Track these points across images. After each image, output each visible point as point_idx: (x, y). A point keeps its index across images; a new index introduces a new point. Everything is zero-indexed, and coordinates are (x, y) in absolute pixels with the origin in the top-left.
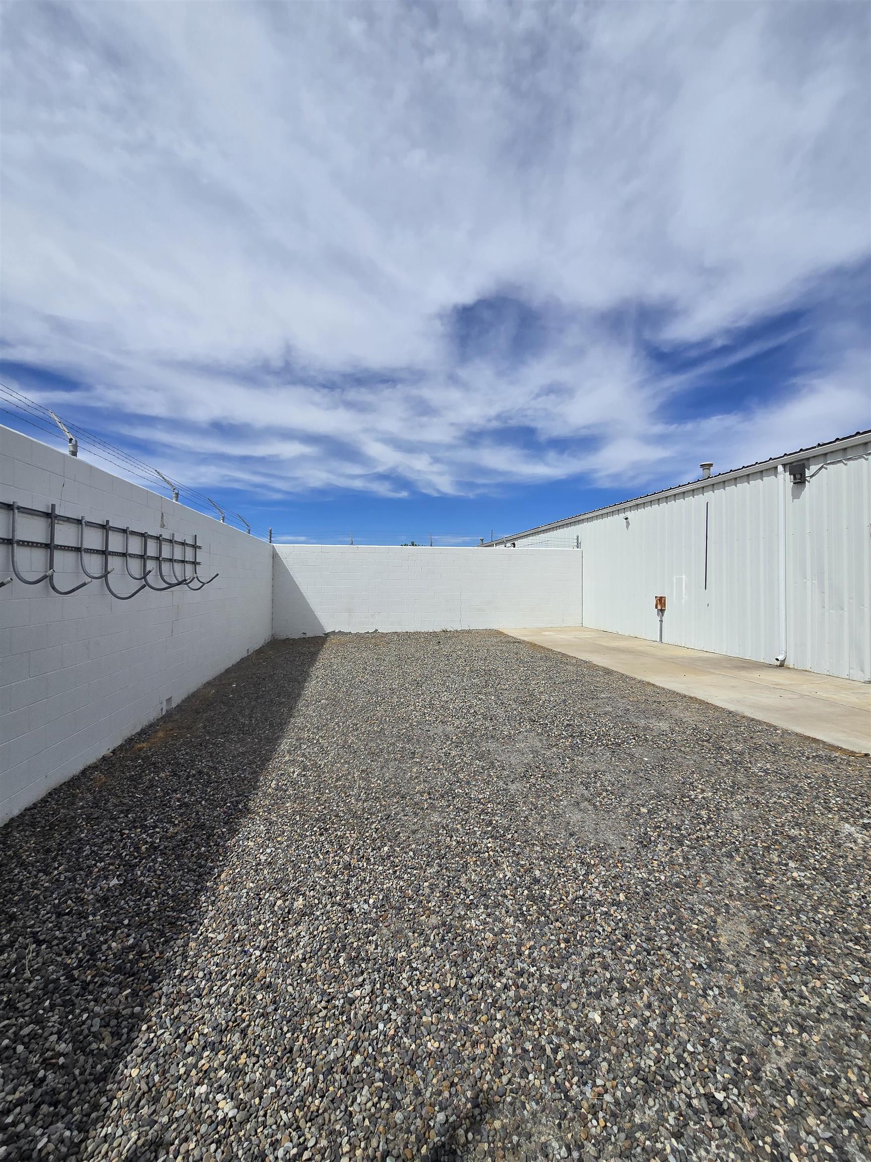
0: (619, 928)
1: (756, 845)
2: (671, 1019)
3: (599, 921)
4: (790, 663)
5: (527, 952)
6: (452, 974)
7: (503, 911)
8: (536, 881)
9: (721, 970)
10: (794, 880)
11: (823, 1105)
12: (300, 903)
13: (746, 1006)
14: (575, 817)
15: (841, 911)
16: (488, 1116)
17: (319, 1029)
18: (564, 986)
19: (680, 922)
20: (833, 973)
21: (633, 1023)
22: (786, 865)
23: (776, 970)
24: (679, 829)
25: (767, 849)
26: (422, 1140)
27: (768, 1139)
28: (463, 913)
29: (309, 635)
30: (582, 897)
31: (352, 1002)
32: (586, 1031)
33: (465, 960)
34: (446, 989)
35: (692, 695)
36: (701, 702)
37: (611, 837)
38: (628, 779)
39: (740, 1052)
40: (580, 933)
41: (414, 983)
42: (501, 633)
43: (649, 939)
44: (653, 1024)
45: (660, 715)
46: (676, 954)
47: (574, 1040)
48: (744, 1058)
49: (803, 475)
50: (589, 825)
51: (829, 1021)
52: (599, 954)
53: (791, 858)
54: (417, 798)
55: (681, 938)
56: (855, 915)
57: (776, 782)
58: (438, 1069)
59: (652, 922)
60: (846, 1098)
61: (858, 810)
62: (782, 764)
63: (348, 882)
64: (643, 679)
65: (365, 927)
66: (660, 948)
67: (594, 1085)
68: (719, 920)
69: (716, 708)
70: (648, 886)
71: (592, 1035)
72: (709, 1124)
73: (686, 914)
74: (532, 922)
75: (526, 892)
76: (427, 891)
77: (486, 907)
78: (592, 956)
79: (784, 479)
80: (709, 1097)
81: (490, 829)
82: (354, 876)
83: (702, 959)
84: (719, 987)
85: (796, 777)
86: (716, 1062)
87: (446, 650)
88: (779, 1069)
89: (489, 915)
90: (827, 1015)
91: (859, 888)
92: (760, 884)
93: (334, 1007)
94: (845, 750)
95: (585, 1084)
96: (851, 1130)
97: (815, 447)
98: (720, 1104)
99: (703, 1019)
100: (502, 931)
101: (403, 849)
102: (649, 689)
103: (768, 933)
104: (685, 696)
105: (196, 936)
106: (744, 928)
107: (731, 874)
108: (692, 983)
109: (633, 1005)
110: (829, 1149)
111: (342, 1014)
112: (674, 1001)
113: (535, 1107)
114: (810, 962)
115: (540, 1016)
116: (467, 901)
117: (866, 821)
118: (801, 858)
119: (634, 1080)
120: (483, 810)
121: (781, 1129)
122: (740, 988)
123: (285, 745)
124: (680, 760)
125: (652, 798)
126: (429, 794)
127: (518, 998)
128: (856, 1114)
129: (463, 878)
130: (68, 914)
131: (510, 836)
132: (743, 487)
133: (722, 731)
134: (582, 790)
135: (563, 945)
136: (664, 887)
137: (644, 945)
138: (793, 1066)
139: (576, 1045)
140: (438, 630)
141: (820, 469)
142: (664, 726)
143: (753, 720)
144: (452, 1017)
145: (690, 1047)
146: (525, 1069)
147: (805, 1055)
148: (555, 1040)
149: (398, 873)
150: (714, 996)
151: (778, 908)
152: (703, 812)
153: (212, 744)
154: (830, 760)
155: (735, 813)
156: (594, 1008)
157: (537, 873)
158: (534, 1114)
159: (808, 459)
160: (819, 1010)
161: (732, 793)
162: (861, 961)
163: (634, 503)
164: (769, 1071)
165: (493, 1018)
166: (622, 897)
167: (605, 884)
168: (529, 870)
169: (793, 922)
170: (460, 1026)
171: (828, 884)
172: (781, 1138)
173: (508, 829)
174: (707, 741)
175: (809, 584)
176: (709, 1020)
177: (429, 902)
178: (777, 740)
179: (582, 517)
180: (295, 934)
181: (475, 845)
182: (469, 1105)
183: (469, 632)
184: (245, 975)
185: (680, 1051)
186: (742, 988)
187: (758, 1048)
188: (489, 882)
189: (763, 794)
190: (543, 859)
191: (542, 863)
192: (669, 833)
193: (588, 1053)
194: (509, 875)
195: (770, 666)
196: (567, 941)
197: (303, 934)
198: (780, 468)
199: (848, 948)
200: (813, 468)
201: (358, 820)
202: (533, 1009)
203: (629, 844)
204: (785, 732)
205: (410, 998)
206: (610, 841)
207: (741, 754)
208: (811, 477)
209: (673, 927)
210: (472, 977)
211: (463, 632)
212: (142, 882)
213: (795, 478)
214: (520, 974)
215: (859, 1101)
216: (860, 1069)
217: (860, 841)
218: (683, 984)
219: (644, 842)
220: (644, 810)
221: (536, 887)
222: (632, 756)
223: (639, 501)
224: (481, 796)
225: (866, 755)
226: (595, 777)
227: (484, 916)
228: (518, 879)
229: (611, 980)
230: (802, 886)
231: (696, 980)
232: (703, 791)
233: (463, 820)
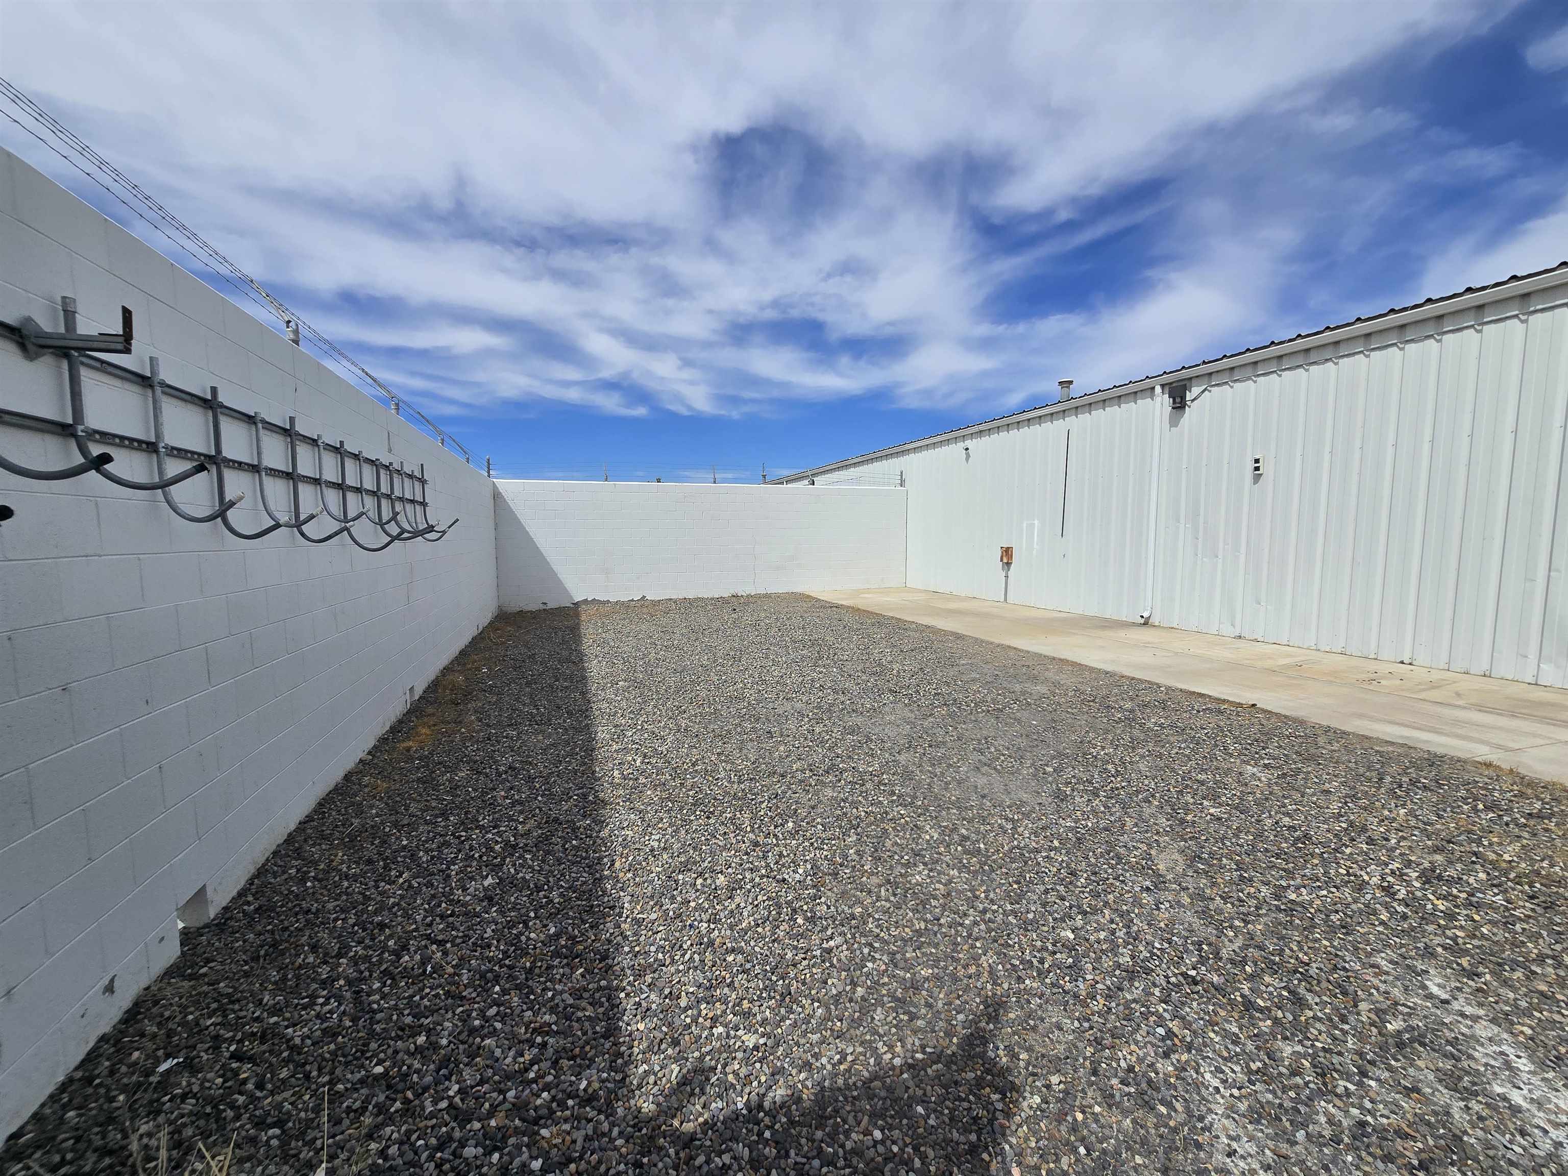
0: (1063, 868)
1: (1169, 790)
2: (1135, 928)
3: (1042, 864)
4: (1155, 620)
5: (983, 895)
6: (917, 919)
7: (944, 866)
8: (965, 838)
9: (1166, 889)
10: (1212, 815)
11: (1273, 968)
12: (721, 880)
13: (1196, 912)
14: (981, 781)
15: (1259, 835)
16: (1002, 1011)
17: (808, 976)
18: (1030, 916)
19: (1119, 857)
20: (1262, 882)
21: (1102, 935)
22: (1201, 804)
23: (1214, 884)
24: (1090, 782)
25: (1180, 792)
26: (949, 1034)
27: (1237, 994)
28: (903, 871)
29: (551, 605)
30: (1018, 847)
31: (829, 951)
32: (1063, 946)
33: (924, 907)
34: (917, 931)
35: (1062, 657)
36: (1074, 664)
37: (1025, 797)
38: (1023, 743)
39: (1200, 944)
40: (1028, 876)
41: (885, 930)
42: (809, 596)
43: (1095, 873)
44: (1121, 934)
45: (1034, 679)
46: (1123, 882)
47: (1055, 953)
48: (1204, 946)
49: (1183, 398)
50: (998, 787)
51: (1266, 915)
52: (1052, 889)
53: (1204, 798)
54: (799, 775)
55: (1123, 869)
56: (1272, 837)
57: (1172, 735)
58: (942, 988)
59: (1093, 860)
60: (1292, 961)
61: (1257, 753)
62: (1175, 718)
63: (765, 857)
64: (1002, 643)
65: (807, 892)
66: (1108, 879)
67: (1084, 979)
68: (1153, 852)
69: (1092, 669)
70: (1079, 832)
71: (1070, 948)
72: (1189, 991)
73: (1122, 851)
74: (975, 872)
75: (959, 848)
76: (855, 857)
77: (925, 864)
78: (1046, 892)
79: (1162, 402)
80: (1184, 975)
81: (895, 798)
82: (768, 852)
83: (1147, 883)
84: (1169, 901)
85: (1191, 729)
86: (1181, 952)
87: (748, 619)
88: (1234, 951)
89: (931, 870)
90: (1264, 911)
91: (1270, 816)
92: (1182, 821)
93: (814, 957)
94: (1232, 702)
95: (1077, 981)
96: (1300, 981)
97: (1199, 365)
98: (1193, 978)
99: (1162, 925)
100: (950, 881)
101: (808, 823)
102: (1011, 653)
103: (1199, 857)
104: (1054, 659)
105: (623, 919)
106: (1176, 856)
107: (1152, 815)
108: (1144, 901)
109: (1097, 922)
110: (1285, 993)
111: (823, 961)
112: (1133, 915)
113: (1039, 1001)
114: (1241, 875)
115: (1016, 940)
116: (903, 861)
117: (1266, 762)
118: (1214, 798)
119: (1117, 972)
120: (880, 782)
121: (1245, 987)
122: (1186, 900)
123: (602, 734)
124: (1070, 721)
125: (1053, 758)
126: (811, 770)
127: (989, 930)
128: (1300, 970)
129: (888, 843)
130: (451, 915)
131: (920, 803)
132: (1112, 411)
133: (1104, 692)
134: (976, 756)
135: (1015, 886)
136: (1094, 831)
137: (1093, 878)
138: (1245, 947)
139: (1058, 956)
140: (726, 595)
141: (1203, 392)
142: (1042, 689)
143: (1133, 679)
144: (933, 950)
145: (1157, 945)
146: (1019, 978)
147: (1252, 939)
148: (1038, 955)
149: (815, 844)
150: (1166, 909)
151: (1203, 838)
152: (1110, 767)
153: (504, 737)
154: (1220, 712)
155: (1141, 765)
156: (1063, 928)
157: (964, 831)
158: (1040, 1006)
159: (1191, 379)
160: (1258, 908)
161: (1133, 748)
162: (1284, 870)
163: (976, 429)
164: (1224, 953)
165: (973, 947)
166: (1056, 843)
167: (1036, 834)
168: (955, 829)
169: (1219, 848)
170: (946, 957)
171: (1243, 816)
172: (1247, 992)
173: (915, 797)
174: (1093, 701)
175: (1182, 526)
176: (1166, 925)
177: (863, 866)
178: (1162, 696)
179: (907, 447)
180: (734, 906)
181: (886, 813)
182: (982, 1007)
183: (767, 596)
184: (701, 944)
185: (1150, 948)
186: (1189, 900)
187: (1213, 939)
188: (917, 844)
189: (1163, 746)
190: (964, 819)
191: (965, 822)
192: (1082, 787)
193: (1071, 960)
194: (936, 836)
195: (1134, 624)
196: (1018, 882)
197: (743, 905)
198: (1158, 389)
199: (1271, 862)
200: (1196, 390)
201: (743, 801)
202: (1009, 935)
203: (1045, 799)
204: (1168, 688)
205: (887, 943)
206: (1025, 800)
207: (1132, 711)
208: (1193, 401)
209: (1114, 862)
210: (938, 920)
211: (759, 596)
212: (523, 878)
213: (1174, 402)
214: (984, 911)
215: (1302, 962)
216: (1299, 942)
217: (1263, 779)
218: (1137, 902)
219: (1060, 797)
220: (1049, 769)
221: (968, 843)
222: (1019, 721)
223: (981, 428)
224: (871, 769)
225: (1254, 705)
226: (986, 743)
227: (926, 872)
228: (947, 838)
229: (1071, 907)
230: (1220, 819)
231: (1146, 898)
232: (1103, 748)
233: (862, 792)
